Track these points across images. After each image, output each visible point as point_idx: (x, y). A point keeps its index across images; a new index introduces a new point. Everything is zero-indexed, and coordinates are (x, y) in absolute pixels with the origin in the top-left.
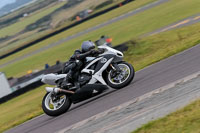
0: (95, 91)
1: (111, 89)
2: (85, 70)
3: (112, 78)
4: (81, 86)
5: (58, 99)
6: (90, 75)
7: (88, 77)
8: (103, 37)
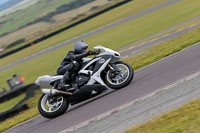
0: (94, 92)
1: (110, 90)
2: (83, 71)
3: (111, 78)
4: (79, 87)
5: (55, 101)
6: (89, 76)
7: (87, 78)
8: (15, 76)
